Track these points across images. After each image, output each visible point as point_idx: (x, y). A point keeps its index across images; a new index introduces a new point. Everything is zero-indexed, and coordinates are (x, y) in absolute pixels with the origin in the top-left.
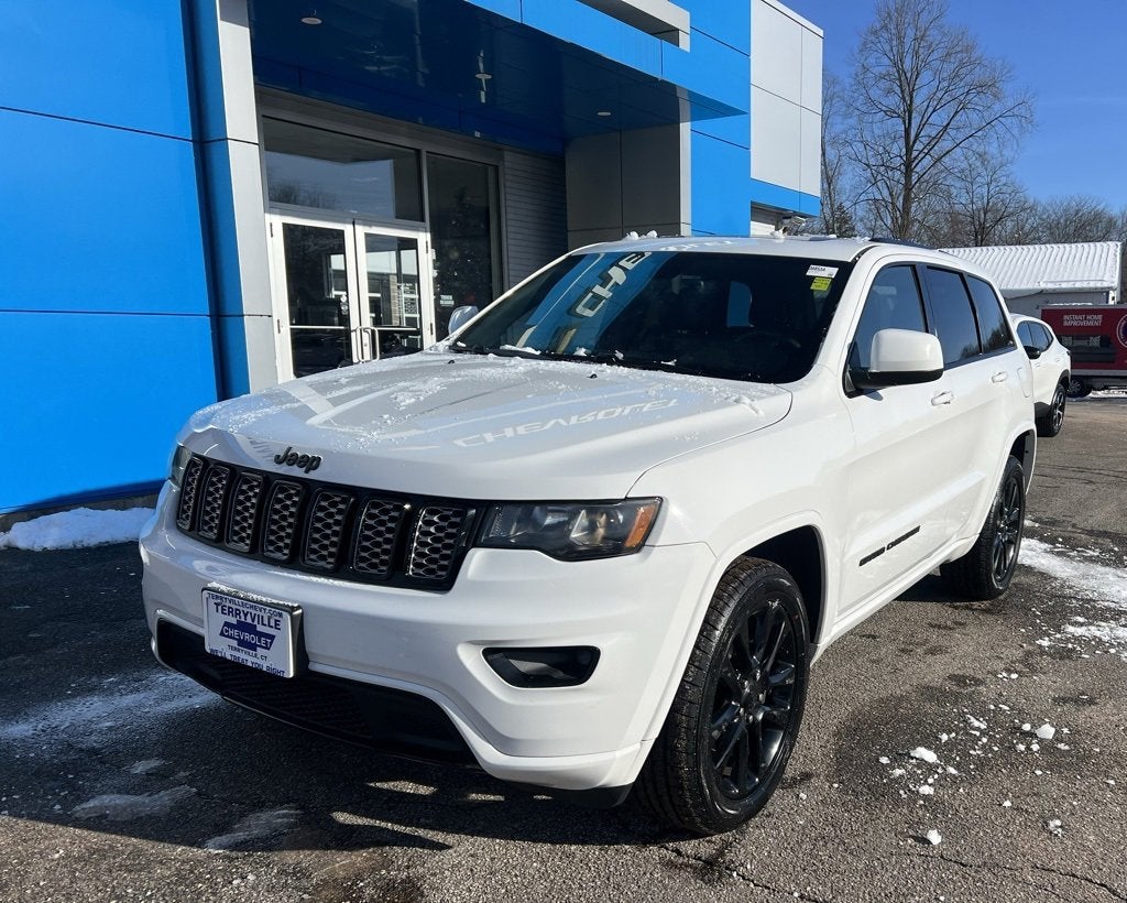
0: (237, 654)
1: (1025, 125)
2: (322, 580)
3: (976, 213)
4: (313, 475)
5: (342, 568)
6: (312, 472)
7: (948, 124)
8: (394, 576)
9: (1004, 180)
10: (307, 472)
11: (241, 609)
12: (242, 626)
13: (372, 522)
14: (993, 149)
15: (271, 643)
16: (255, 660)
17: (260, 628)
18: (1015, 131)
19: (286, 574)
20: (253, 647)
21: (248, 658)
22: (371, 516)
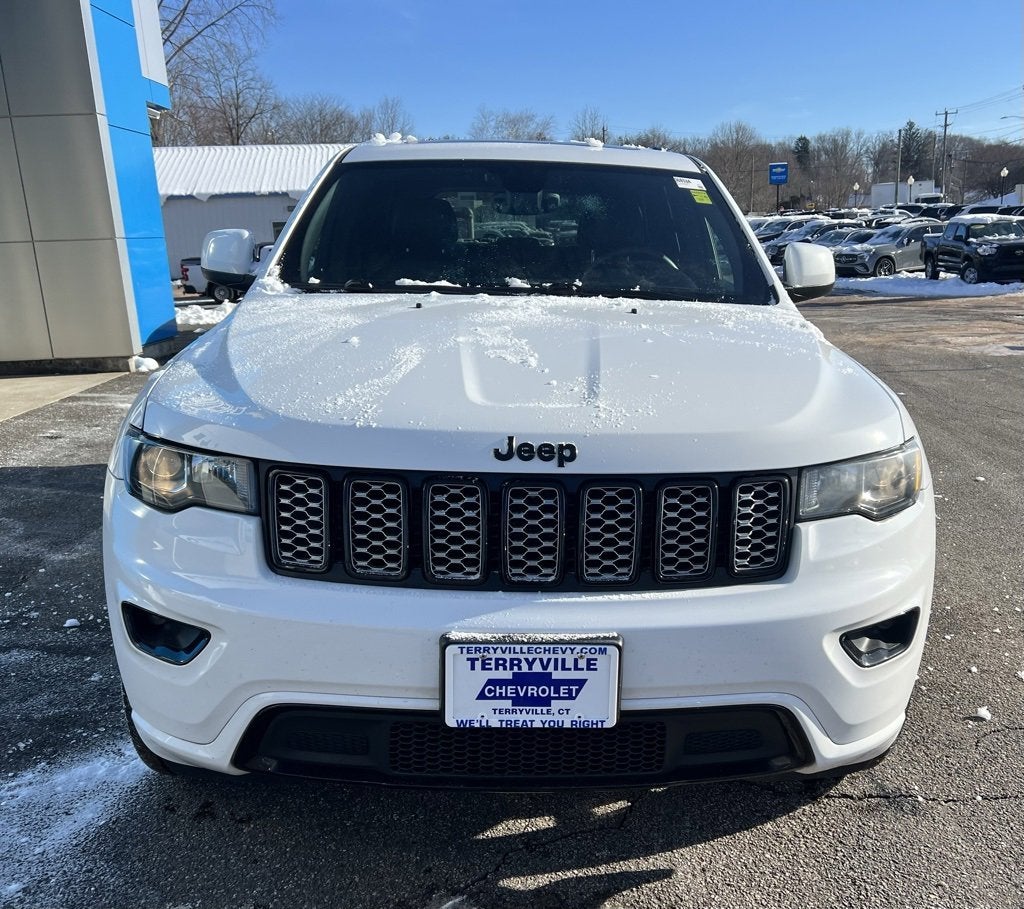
0: (512, 717)
1: (266, 16)
2: (624, 597)
3: (227, 108)
4: (570, 468)
5: (647, 576)
6: (566, 464)
7: (185, 8)
8: (719, 572)
9: (250, 75)
10: (561, 465)
11: (522, 657)
12: (520, 679)
13: (674, 515)
14: (239, 42)
15: (578, 691)
16: (548, 718)
17: (558, 675)
18: (259, 23)
19: (565, 600)
20: (546, 702)
21: (536, 718)
22: (671, 508)
